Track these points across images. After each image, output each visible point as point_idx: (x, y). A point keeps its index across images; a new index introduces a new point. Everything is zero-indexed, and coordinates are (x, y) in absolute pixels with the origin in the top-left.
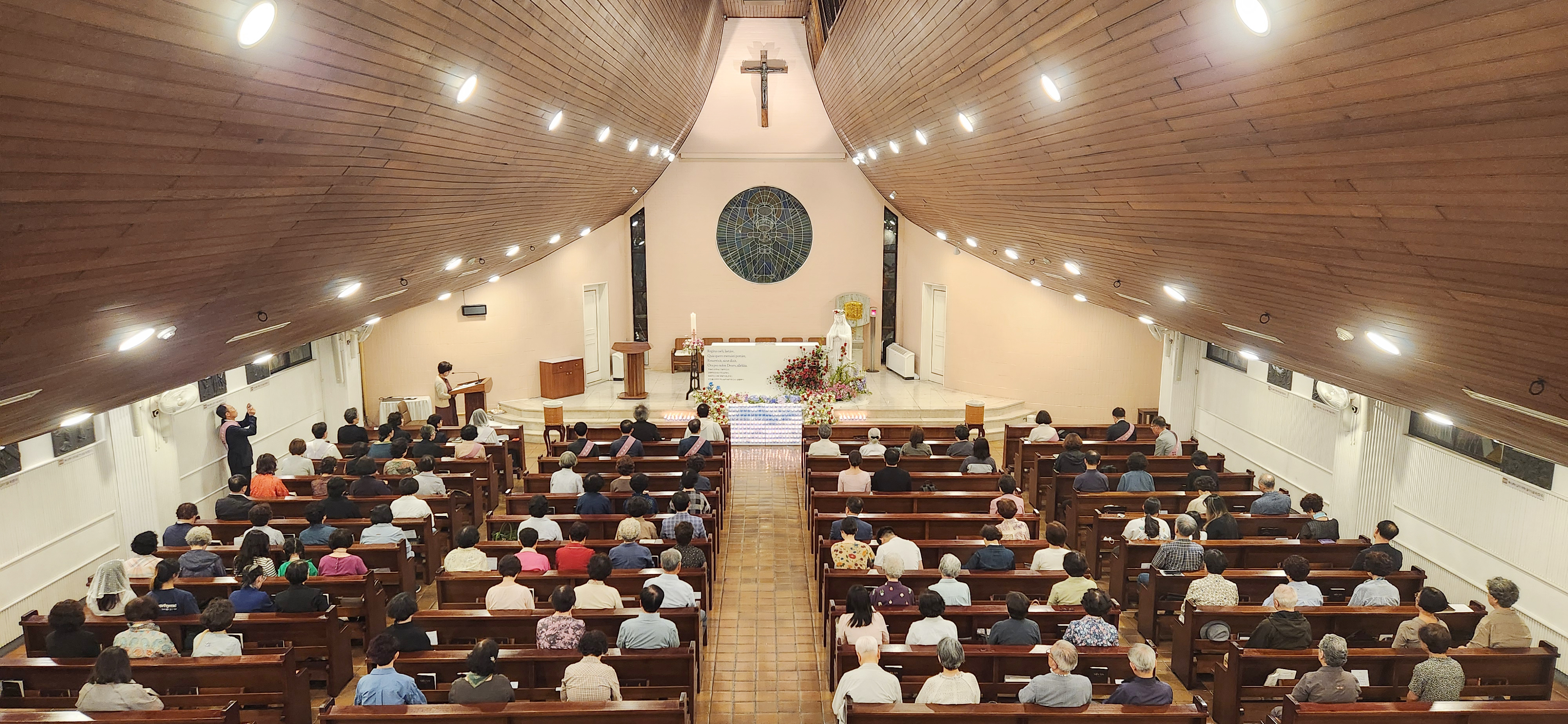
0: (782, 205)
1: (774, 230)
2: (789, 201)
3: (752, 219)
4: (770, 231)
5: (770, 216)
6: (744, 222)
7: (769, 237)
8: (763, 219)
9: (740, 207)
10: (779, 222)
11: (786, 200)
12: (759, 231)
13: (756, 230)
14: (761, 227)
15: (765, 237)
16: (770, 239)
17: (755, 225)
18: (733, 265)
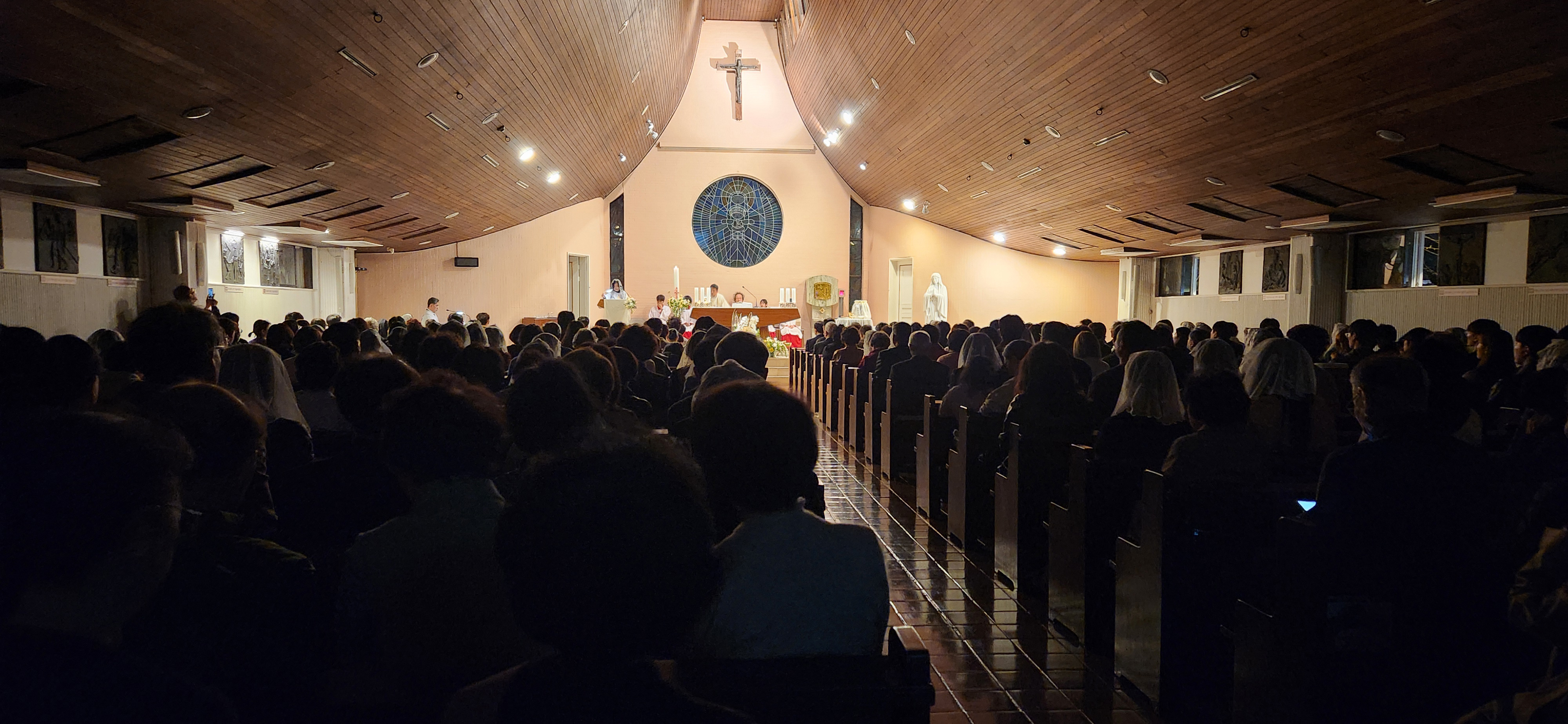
0: (754, 193)
2: (761, 190)
3: (726, 207)
4: (743, 219)
5: (743, 204)
6: (718, 209)
7: (741, 224)
8: (736, 207)
9: (715, 196)
10: (751, 210)
11: (759, 190)
12: (732, 218)
13: (729, 217)
14: (734, 215)
15: (738, 224)
16: (743, 226)
17: (728, 213)
18: (707, 250)
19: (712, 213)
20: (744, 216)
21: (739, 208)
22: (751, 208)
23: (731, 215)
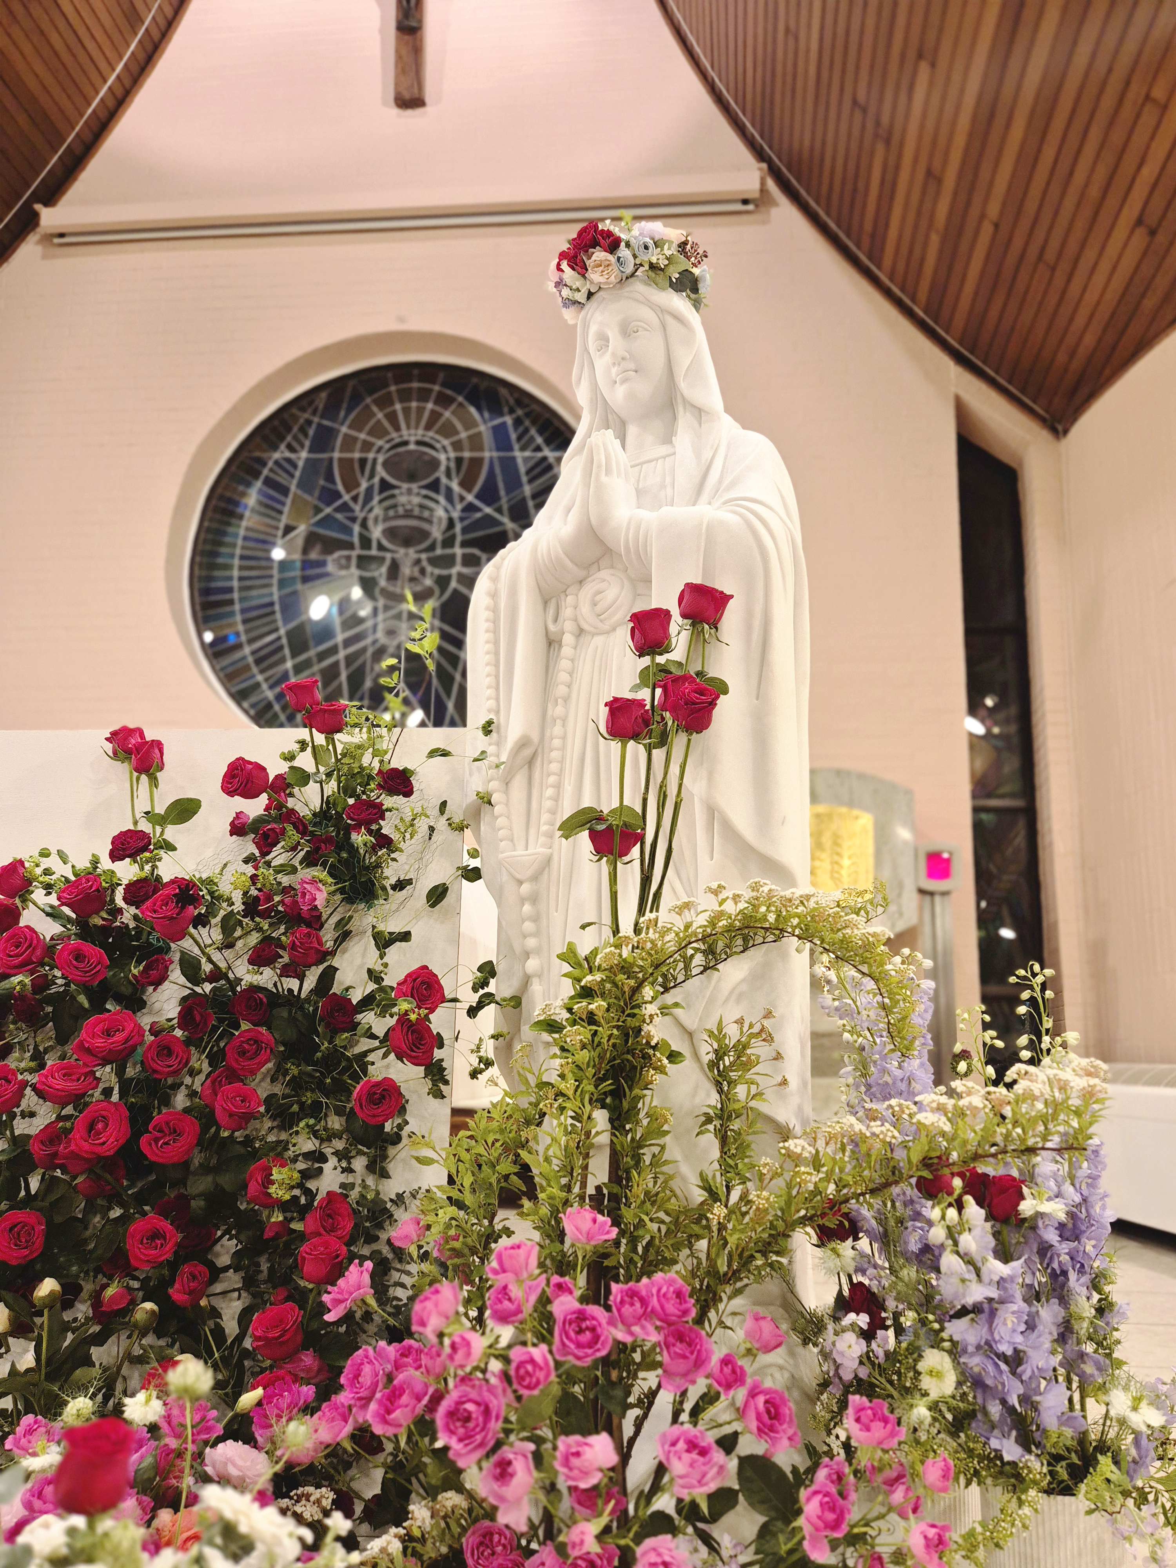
0: (488, 439)
1: (448, 542)
2: (518, 422)
3: (355, 499)
4: (432, 547)
5: (435, 486)
6: (318, 510)
7: (423, 571)
8: (403, 499)
9: (304, 454)
10: (470, 508)
11: (508, 420)
12: (381, 547)
13: (366, 542)
14: (391, 533)
15: (406, 570)
16: (428, 582)
17: (364, 524)
18: (253, 699)
19: (288, 529)
20: (437, 533)
21: (416, 500)
22: (470, 498)
23: (376, 532)
